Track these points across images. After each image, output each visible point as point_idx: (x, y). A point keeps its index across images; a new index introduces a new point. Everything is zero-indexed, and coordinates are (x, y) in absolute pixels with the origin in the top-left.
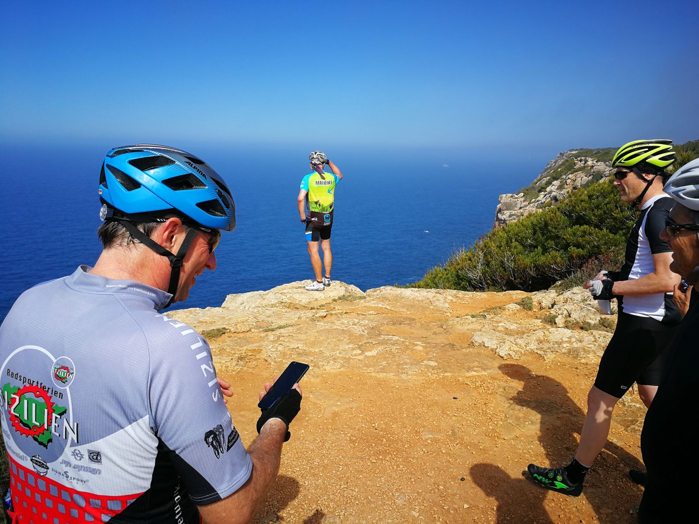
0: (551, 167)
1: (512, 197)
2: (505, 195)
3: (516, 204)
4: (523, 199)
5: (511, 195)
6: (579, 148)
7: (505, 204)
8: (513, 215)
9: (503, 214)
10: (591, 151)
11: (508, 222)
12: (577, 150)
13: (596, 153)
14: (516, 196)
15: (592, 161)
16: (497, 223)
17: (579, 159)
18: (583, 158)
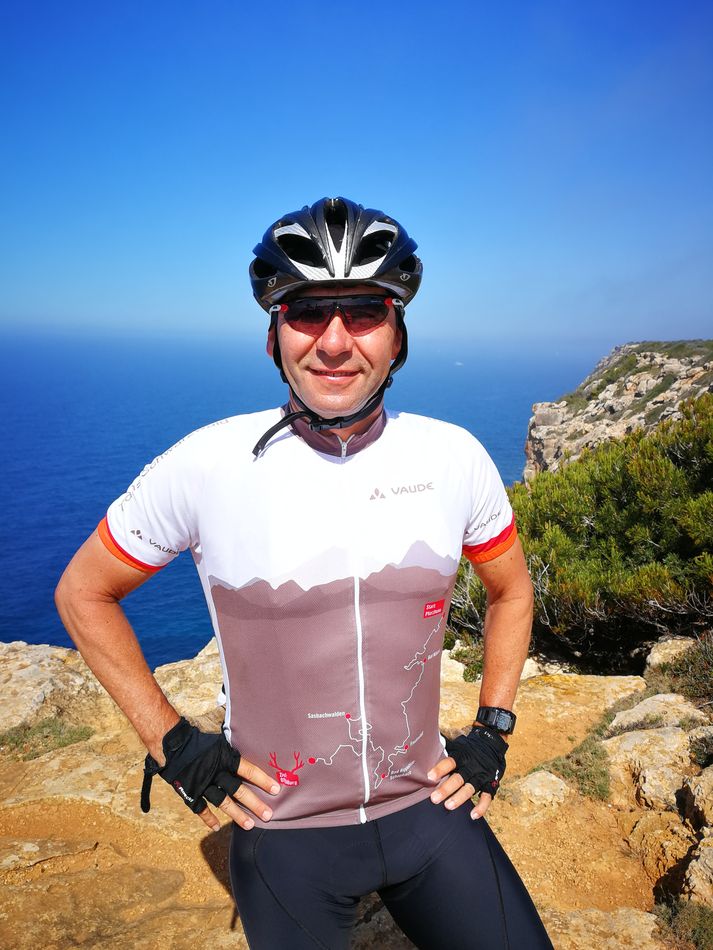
0: (602, 366)
1: (550, 406)
2: (540, 404)
3: (556, 416)
4: (565, 410)
5: (549, 403)
6: (641, 341)
7: (541, 417)
8: (553, 432)
9: (538, 431)
10: (659, 343)
11: (545, 442)
12: (637, 343)
13: (666, 347)
14: (556, 406)
15: (662, 357)
16: (530, 443)
17: (642, 354)
18: (648, 353)
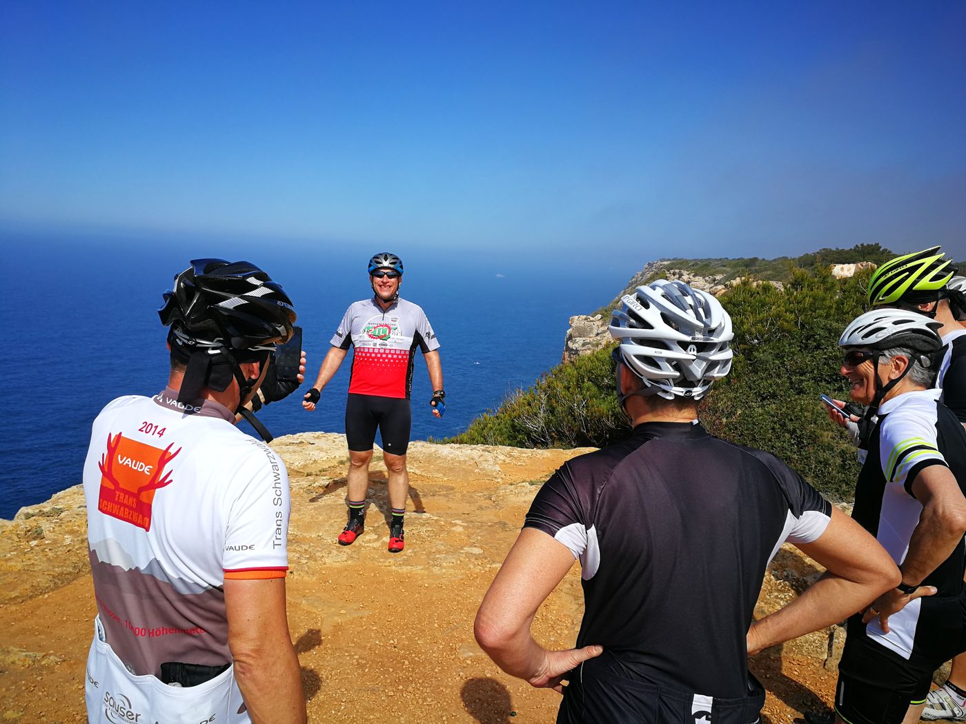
0: (636, 281)
1: (586, 319)
2: (577, 317)
3: (592, 329)
4: (600, 323)
5: (585, 316)
6: (671, 258)
7: (578, 328)
8: (588, 343)
9: (574, 342)
10: (687, 262)
11: (581, 353)
12: (669, 260)
13: (693, 265)
14: (592, 319)
15: (688, 275)
16: (567, 354)
17: (672, 271)
18: (677, 271)
